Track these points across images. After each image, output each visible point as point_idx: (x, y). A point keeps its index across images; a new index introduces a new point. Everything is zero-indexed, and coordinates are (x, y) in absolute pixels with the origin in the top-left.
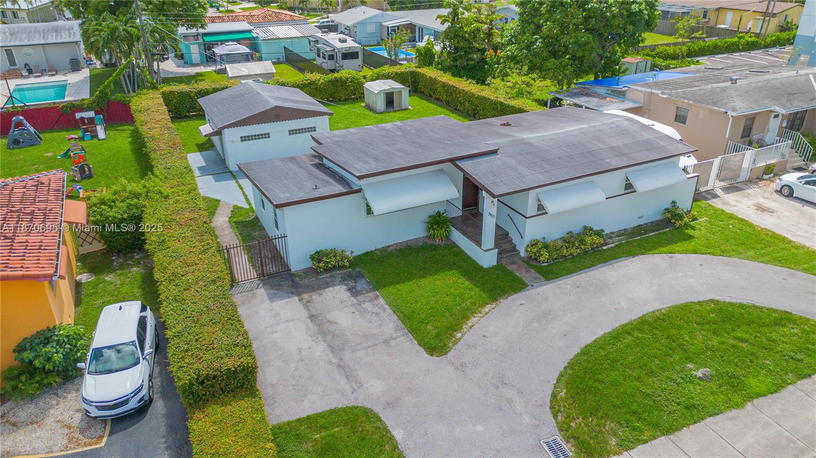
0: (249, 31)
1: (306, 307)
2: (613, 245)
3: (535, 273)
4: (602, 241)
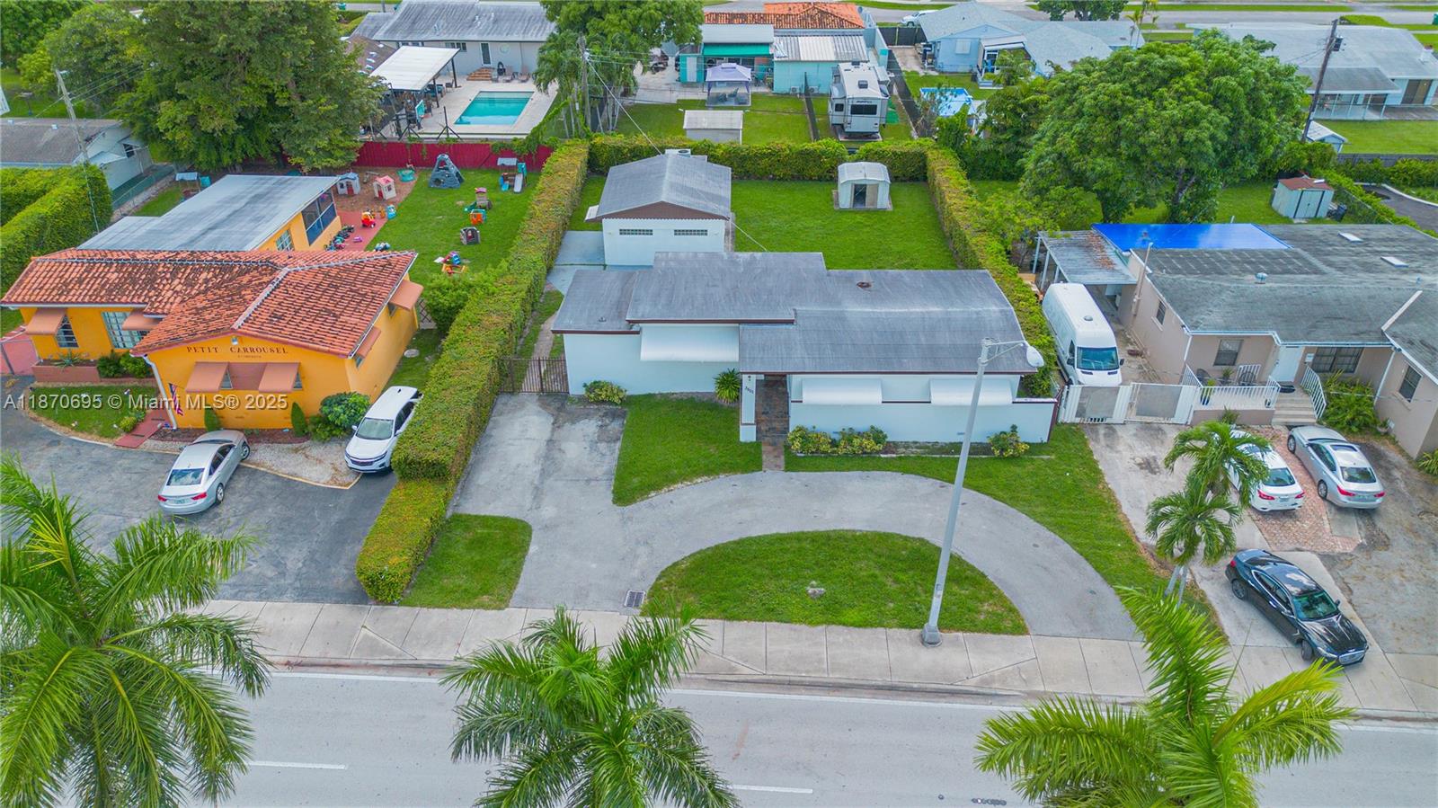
0: (768, 45)
1: (553, 431)
2: (894, 455)
3: (782, 461)
4: (879, 447)
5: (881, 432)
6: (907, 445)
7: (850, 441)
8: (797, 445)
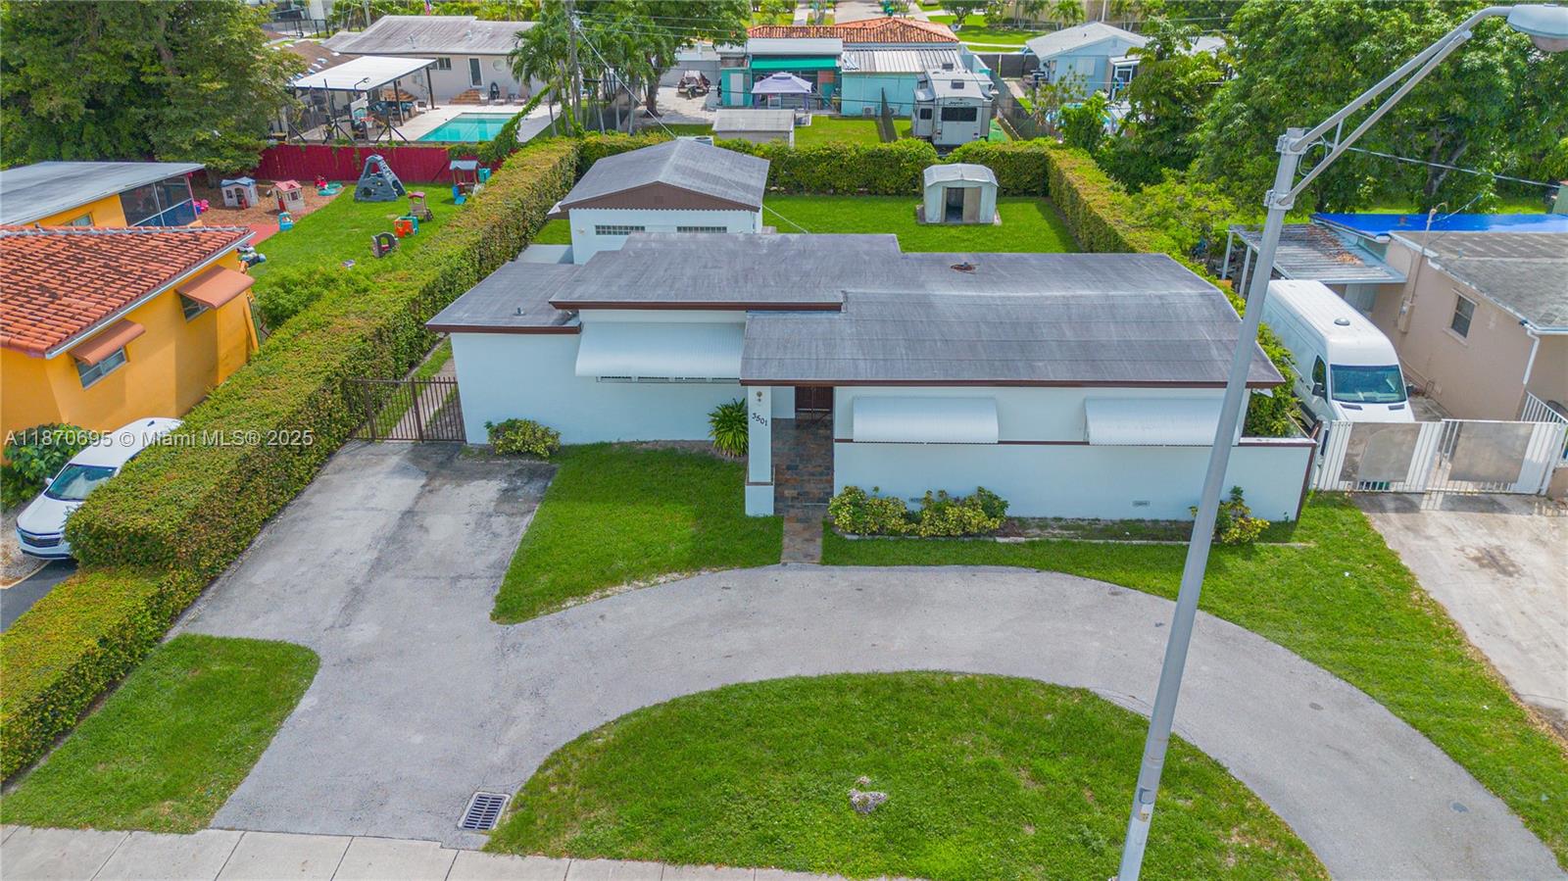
1: (419, 498)
2: (1022, 539)
3: (817, 547)
4: (994, 524)
5: (996, 498)
6: (1043, 524)
7: (940, 512)
8: (844, 517)
